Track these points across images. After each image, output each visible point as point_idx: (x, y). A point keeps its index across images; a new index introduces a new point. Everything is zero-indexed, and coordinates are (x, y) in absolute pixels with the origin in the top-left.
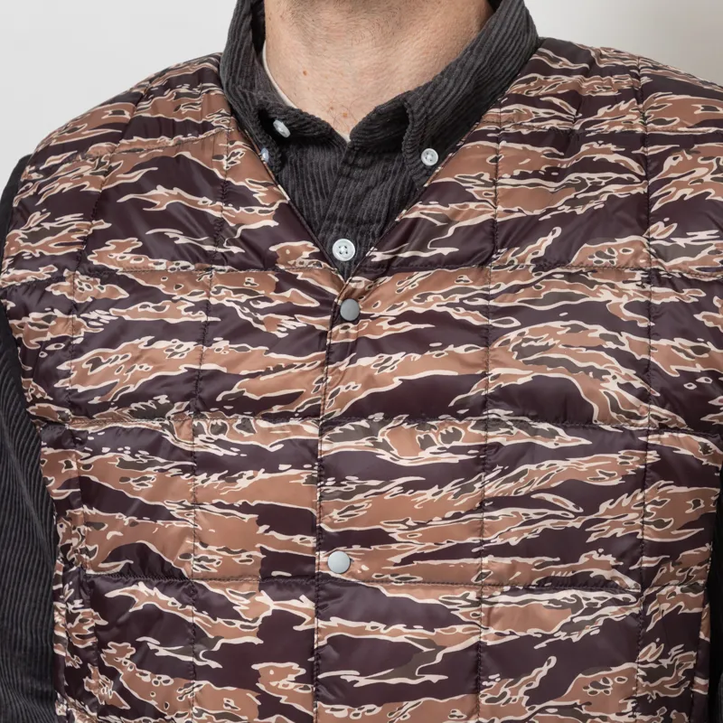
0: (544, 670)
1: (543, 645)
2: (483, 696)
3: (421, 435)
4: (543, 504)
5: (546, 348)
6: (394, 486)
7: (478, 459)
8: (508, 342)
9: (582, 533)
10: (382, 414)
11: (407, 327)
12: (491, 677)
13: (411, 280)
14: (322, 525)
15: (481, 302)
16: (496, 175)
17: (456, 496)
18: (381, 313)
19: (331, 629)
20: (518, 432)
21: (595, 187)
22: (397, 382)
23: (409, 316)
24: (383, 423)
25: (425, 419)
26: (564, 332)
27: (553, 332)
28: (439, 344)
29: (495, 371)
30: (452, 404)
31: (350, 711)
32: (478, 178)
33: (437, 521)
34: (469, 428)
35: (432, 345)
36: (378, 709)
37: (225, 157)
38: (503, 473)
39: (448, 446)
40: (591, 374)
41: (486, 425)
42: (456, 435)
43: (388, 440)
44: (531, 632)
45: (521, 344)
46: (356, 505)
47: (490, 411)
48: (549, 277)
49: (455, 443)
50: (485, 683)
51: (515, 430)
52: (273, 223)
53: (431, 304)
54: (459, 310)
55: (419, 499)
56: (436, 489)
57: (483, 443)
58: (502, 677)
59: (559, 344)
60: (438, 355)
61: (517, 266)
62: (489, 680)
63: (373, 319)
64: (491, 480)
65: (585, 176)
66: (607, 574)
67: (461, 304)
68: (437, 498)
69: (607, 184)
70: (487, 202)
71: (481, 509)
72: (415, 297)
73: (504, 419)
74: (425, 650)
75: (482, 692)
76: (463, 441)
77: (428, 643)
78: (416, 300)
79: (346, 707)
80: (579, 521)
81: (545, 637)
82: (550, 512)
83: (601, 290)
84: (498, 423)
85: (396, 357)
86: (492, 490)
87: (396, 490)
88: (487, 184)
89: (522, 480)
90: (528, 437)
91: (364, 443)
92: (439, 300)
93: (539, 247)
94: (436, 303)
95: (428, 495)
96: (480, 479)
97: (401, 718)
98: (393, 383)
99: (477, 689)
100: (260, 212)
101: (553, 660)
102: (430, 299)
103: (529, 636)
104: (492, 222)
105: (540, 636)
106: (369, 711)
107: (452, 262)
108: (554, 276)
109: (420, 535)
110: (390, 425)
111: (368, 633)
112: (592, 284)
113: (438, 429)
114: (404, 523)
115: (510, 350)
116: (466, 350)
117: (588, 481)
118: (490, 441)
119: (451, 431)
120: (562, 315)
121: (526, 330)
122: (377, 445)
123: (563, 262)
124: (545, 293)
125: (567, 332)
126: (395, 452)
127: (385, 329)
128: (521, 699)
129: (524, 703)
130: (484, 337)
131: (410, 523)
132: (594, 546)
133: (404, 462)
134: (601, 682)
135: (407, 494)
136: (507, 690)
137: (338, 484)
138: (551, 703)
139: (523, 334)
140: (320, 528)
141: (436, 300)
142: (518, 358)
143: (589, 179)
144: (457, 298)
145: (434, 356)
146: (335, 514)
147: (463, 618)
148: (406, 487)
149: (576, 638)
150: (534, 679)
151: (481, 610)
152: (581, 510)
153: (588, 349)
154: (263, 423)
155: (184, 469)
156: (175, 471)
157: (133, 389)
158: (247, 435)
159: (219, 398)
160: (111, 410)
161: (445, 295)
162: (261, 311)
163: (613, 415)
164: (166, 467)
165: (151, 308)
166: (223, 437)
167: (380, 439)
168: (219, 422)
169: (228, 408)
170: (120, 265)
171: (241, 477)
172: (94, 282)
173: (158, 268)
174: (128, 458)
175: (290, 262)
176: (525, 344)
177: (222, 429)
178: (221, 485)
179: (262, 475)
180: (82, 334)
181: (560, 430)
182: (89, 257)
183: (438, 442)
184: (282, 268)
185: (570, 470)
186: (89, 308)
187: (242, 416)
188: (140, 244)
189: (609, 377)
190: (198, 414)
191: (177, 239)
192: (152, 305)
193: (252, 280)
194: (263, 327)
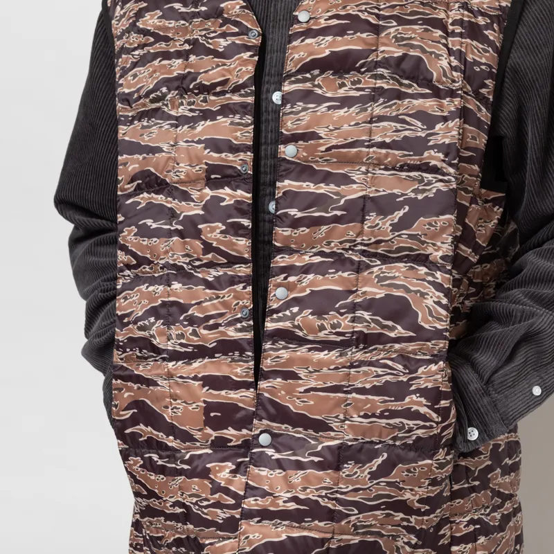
0: (401, 213)
1: (401, 199)
2: (366, 224)
3: (340, 81)
4: (404, 122)
5: (410, 39)
6: (323, 107)
7: (370, 94)
8: (390, 33)
9: (425, 140)
10: (319, 70)
11: (335, 22)
12: (371, 214)
14: (283, 131)
15: (376, 11)
17: (357, 113)
18: (321, 15)
19: (285, 187)
20: (393, 83)
22: (327, 52)
24: (319, 75)
25: (342, 73)
26: (421, 31)
27: (414, 31)
28: (352, 32)
29: (382, 49)
30: (358, 65)
31: (292, 231)
33: (346, 127)
34: (366, 79)
35: (348, 32)
36: (308, 230)
38: (384, 103)
39: (354, 87)
40: (433, 56)
41: (375, 77)
42: (359, 82)
43: (321, 83)
44: (395, 191)
45: (396, 35)
46: (301, 118)
47: (378, 70)
48: (412, 3)
49: (358, 86)
50: (367, 217)
51: (391, 82)
53: (348, 10)
54: (364, 14)
55: (336, 114)
56: (346, 109)
57: (374, 86)
58: (377, 215)
59: (417, 37)
60: (351, 38)
62: (370, 216)
63: (316, 19)
64: (377, 106)
66: (439, 164)
68: (346, 114)
71: (371, 122)
73: (386, 75)
74: (335, 197)
75: (365, 222)
76: (363, 85)
77: (337, 194)
78: (340, 9)
79: (290, 229)
80: (424, 133)
81: (403, 195)
82: (408, 127)
83: (440, 12)
84: (382, 77)
85: (327, 38)
86: (378, 111)
87: (324, 110)
89: (394, 108)
90: (398, 86)
91: (308, 85)
92: (354, 8)
94: (351, 10)
95: (342, 112)
96: (371, 106)
97: (320, 236)
98: (325, 52)
99: (363, 221)
101: (407, 208)
102: (348, 8)
103: (394, 194)
105: (400, 194)
106: (302, 231)
108: (415, 2)
109: (336, 134)
110: (323, 76)
111: (305, 188)
112: (435, 9)
113: (350, 77)
114: (327, 127)
115: (391, 38)
116: (367, 36)
117: (429, 111)
118: (377, 85)
119: (356, 80)
120: (419, 23)
121: (400, 28)
122: (315, 86)
124: (410, 10)
126: (325, 89)
127: (322, 23)
128: (387, 228)
129: (389, 231)
130: (376, 30)
131: (331, 127)
132: (432, 147)
133: (329, 95)
134: (433, 223)
135: (330, 112)
136: (380, 222)
137: (292, 107)
138: (404, 232)
139: (398, 30)
140: (282, 132)
141: (352, 8)
142: (395, 42)
144: (364, 7)
145: (349, 39)
146: (289, 123)
147: (357, 181)
148: (329, 108)
149: (420, 197)
150: (395, 217)
151: (368, 177)
152: (425, 127)
153: (433, 41)
154: (213, 98)
155: (172, 125)
156: (167, 127)
157: (151, 87)
158: (204, 104)
159: (191, 87)
160: (142, 101)
161: (357, 6)
162: (211, 38)
163: (444, 79)
164: (163, 125)
165: (163, 45)
166: (193, 107)
167: (316, 83)
168: (192, 100)
169: (196, 91)
170: (152, 26)
171: (199, 125)
172: (140, 37)
173: (170, 26)
174: (145, 124)
175: (230, 12)
176: (399, 36)
177: (193, 103)
178: (188, 131)
179: (208, 123)
180: (130, 62)
181: (415, 85)
182: (137, 24)
183: (349, 85)
184: (226, 16)
185: (419, 105)
186: (135, 49)
187: (203, 96)
188: (161, 13)
189: (443, 58)
190: (182, 97)
191: (180, 9)
192: (164, 43)
193: (210, 24)
194: (211, 47)
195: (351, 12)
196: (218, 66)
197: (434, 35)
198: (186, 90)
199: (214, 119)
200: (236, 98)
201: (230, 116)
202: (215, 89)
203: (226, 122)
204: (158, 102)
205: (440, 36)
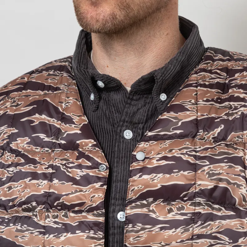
3: (168, 207)
4: (216, 238)
5: (219, 174)
6: (157, 228)
7: (191, 218)
8: (204, 171)
10: (153, 199)
11: (164, 163)
13: (165, 143)
14: (126, 244)
15: (194, 153)
16: (197, 100)
17: (182, 233)
18: (154, 156)
20: (207, 208)
21: (236, 108)
22: (159, 186)
23: (165, 158)
24: (152, 202)
25: (170, 201)
26: (226, 168)
27: (222, 168)
28: (177, 170)
29: (199, 182)
30: (181, 196)
32: (190, 102)
33: (174, 243)
34: (188, 206)
35: (174, 171)
37: (64, 103)
38: (202, 224)
39: (179, 212)
40: (236, 186)
41: (195, 204)
42: (183, 208)
43: (155, 209)
45: (209, 171)
46: (140, 236)
47: (197, 199)
48: (219, 145)
49: (182, 212)
51: (206, 207)
52: (79, 132)
53: (174, 153)
54: (185, 156)
55: (167, 234)
56: (174, 230)
57: (194, 212)
59: (224, 172)
60: (176, 175)
61: (207, 140)
63: (150, 159)
64: (196, 227)
65: (232, 103)
67: (186, 153)
68: (174, 233)
69: (241, 107)
70: (194, 111)
71: (192, 239)
72: (167, 151)
73: (202, 202)
76: (185, 211)
78: (168, 152)
80: (231, 245)
82: (219, 241)
83: (240, 152)
84: (199, 204)
85: (159, 175)
86: (197, 231)
87: (157, 230)
88: (193, 104)
89: (208, 228)
90: (211, 211)
91: (145, 210)
92: (178, 152)
93: (215, 133)
94: (176, 153)
95: (170, 232)
96: (192, 227)
98: (157, 186)
100: (75, 127)
102: (174, 151)
104: (196, 120)
107: (181, 136)
108: (221, 145)
110: (156, 203)
112: (236, 149)
113: (176, 205)
114: (160, 243)
115: (205, 174)
116: (188, 173)
117: (234, 229)
118: (196, 211)
119: (181, 206)
120: (225, 161)
121: (211, 166)
122: (150, 211)
123: (224, 139)
124: (218, 151)
125: (227, 168)
126: (158, 214)
127: (155, 163)
130: (194, 168)
131: (163, 244)
133: (161, 218)
135: (162, 232)
137: (133, 227)
139: (210, 168)
140: (125, 245)
141: (176, 152)
142: (208, 178)
143: (233, 105)
144: (185, 151)
145: (175, 176)
146: (131, 239)
148: (161, 229)
152: (231, 241)
153: (235, 175)
154: (72, 215)
155: (41, 233)
156: (37, 233)
157: (23, 199)
158: (66, 219)
159: (55, 204)
160: (15, 208)
161: (180, 150)
162: (71, 168)
163: (244, 203)
164: (33, 232)
165: (32, 167)
166: (56, 220)
167: (151, 208)
168: (56, 214)
169: (59, 208)
170: (23, 149)
171: (62, 236)
172: (13, 156)
173: (36, 150)
174: (19, 228)
175: (84, 148)
176: (211, 172)
177: (57, 217)
178: (54, 239)
179: (69, 235)
180: (6, 177)
181: (223, 209)
182: (11, 145)
183: (175, 211)
184: (81, 150)
185: (227, 224)
186: (9, 166)
187: (64, 212)
188: (29, 140)
189: (243, 187)
190: (48, 211)
191: (44, 139)
192: (33, 165)
193: (68, 155)
194: (71, 175)
195: (175, 155)
196: (76, 192)
197: (236, 170)
198: (51, 206)
199: (74, 232)
200: (91, 218)
201: (86, 232)
202: (74, 208)
203: (83, 236)
204: (29, 212)
205: (240, 170)
